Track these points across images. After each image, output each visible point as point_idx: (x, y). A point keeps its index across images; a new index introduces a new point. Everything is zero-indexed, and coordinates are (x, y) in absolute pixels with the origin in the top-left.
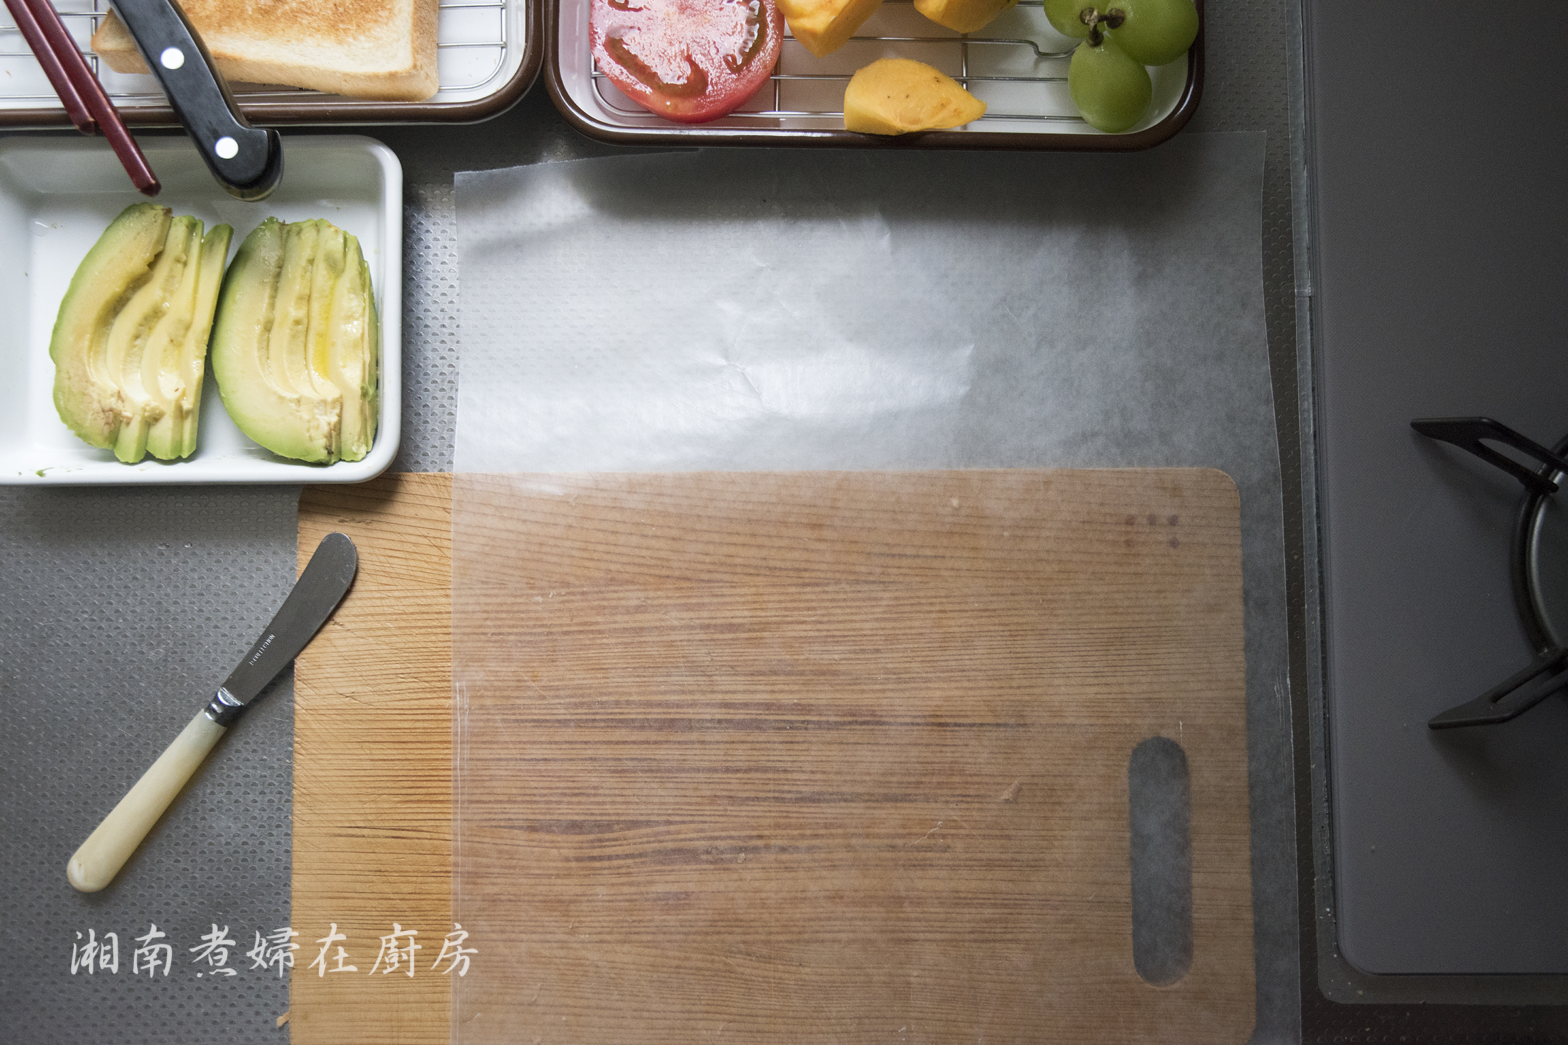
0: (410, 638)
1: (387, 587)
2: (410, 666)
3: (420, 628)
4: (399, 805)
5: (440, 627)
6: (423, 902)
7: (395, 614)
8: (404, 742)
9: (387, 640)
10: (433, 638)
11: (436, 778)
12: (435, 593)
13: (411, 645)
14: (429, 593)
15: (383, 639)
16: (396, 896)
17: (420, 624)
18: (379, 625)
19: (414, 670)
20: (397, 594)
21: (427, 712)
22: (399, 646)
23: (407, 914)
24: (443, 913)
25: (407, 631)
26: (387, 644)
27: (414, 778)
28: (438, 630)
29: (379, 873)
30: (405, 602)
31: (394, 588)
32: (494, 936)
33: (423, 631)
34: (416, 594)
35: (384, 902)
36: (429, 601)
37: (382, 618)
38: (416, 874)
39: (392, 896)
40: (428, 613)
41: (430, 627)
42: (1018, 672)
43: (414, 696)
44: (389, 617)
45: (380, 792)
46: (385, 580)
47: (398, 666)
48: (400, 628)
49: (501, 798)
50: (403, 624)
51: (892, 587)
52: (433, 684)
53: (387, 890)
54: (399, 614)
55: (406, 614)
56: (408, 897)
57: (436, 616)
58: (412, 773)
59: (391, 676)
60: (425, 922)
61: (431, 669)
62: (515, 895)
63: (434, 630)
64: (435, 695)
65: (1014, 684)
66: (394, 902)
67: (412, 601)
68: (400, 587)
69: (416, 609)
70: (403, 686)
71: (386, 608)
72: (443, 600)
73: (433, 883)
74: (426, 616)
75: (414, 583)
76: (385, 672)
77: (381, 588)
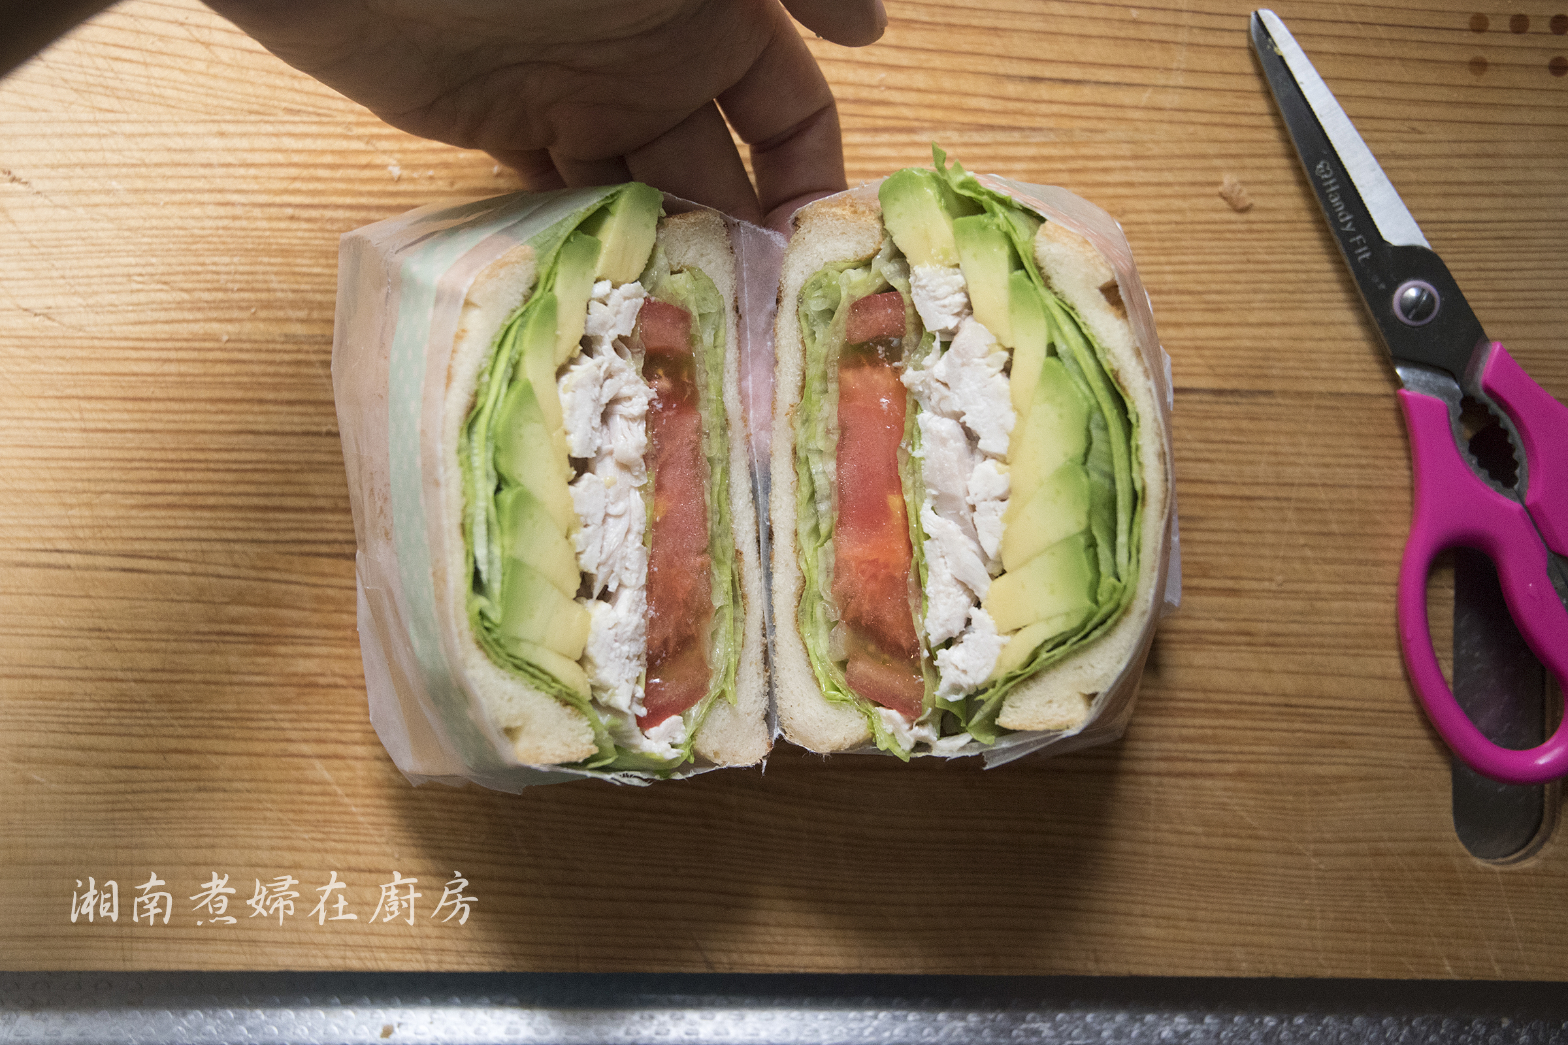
0: (154, 211)
1: (110, 116)
2: (154, 260)
3: (173, 191)
4: (134, 513)
5: (211, 191)
6: (178, 687)
7: (124, 165)
8: (142, 399)
9: (112, 213)
10: (197, 211)
11: (203, 466)
12: (201, 128)
13: (154, 223)
14: (190, 128)
15: (104, 210)
16: (129, 675)
17: (172, 185)
18: (96, 185)
19: (161, 269)
20: (128, 128)
21: (185, 344)
22: (133, 223)
23: (147, 706)
24: (214, 707)
25: (148, 197)
26: (111, 220)
27: (160, 465)
28: (206, 197)
29: (97, 634)
30: (145, 143)
31: (124, 117)
32: (306, 748)
33: (178, 197)
34: (165, 128)
35: (107, 685)
36: (189, 143)
37: (102, 172)
38: (165, 636)
39: (120, 675)
40: (186, 165)
41: (191, 191)
42: (1261, 297)
43: (163, 316)
44: (115, 171)
45: (99, 488)
46: (105, 103)
47: (132, 260)
48: (136, 191)
49: (321, 502)
50: (140, 184)
51: (1038, 138)
52: (197, 295)
53: (111, 664)
54: (134, 165)
55: (146, 165)
56: (150, 676)
57: (202, 171)
58: (157, 455)
59: (119, 279)
60: (181, 722)
61: (194, 268)
62: (344, 676)
63: (199, 197)
64: (199, 315)
65: (1253, 318)
66: (124, 686)
67: (157, 142)
68: (134, 117)
69: (165, 157)
70: (142, 297)
71: (108, 155)
72: (215, 142)
73: (197, 652)
74: (184, 171)
75: (160, 109)
76: (106, 271)
77: (100, 116)
